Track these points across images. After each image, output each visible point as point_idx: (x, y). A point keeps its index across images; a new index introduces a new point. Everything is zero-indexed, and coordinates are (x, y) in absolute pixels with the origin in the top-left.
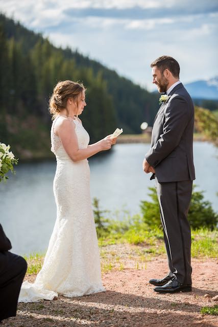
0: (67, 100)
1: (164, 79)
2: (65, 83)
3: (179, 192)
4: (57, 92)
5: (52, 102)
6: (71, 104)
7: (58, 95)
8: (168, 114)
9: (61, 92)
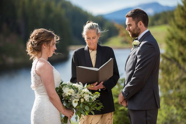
0: (42, 45)
1: (138, 28)
2: (40, 30)
3: (148, 118)
4: (34, 38)
5: (29, 45)
6: (45, 48)
7: (34, 40)
8: (140, 56)
9: (37, 38)
